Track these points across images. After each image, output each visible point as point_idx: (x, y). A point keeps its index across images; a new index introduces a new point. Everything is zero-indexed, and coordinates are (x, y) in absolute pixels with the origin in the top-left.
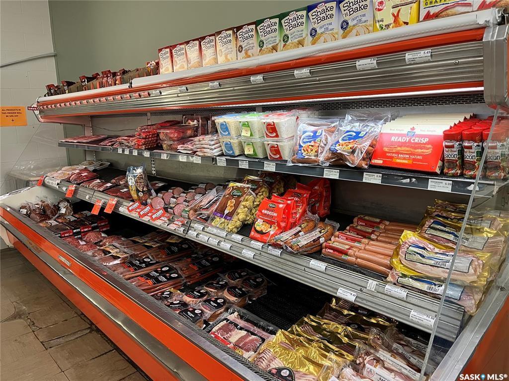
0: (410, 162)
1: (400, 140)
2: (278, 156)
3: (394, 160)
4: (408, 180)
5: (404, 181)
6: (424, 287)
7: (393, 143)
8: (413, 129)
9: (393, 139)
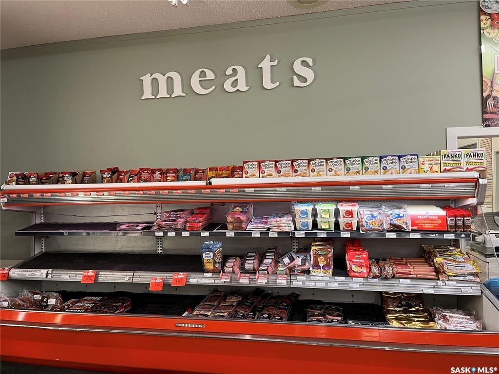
0: (433, 227)
1: (422, 217)
2: (350, 228)
3: (423, 227)
4: (434, 235)
5: (433, 235)
6: (461, 278)
7: (419, 219)
8: (428, 213)
9: (419, 217)
